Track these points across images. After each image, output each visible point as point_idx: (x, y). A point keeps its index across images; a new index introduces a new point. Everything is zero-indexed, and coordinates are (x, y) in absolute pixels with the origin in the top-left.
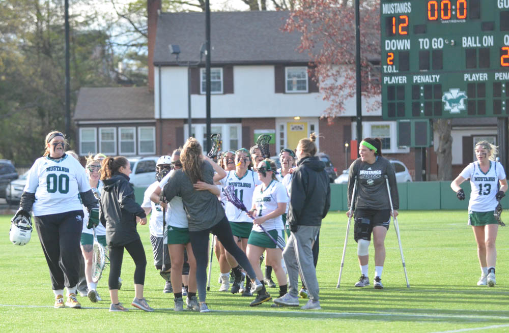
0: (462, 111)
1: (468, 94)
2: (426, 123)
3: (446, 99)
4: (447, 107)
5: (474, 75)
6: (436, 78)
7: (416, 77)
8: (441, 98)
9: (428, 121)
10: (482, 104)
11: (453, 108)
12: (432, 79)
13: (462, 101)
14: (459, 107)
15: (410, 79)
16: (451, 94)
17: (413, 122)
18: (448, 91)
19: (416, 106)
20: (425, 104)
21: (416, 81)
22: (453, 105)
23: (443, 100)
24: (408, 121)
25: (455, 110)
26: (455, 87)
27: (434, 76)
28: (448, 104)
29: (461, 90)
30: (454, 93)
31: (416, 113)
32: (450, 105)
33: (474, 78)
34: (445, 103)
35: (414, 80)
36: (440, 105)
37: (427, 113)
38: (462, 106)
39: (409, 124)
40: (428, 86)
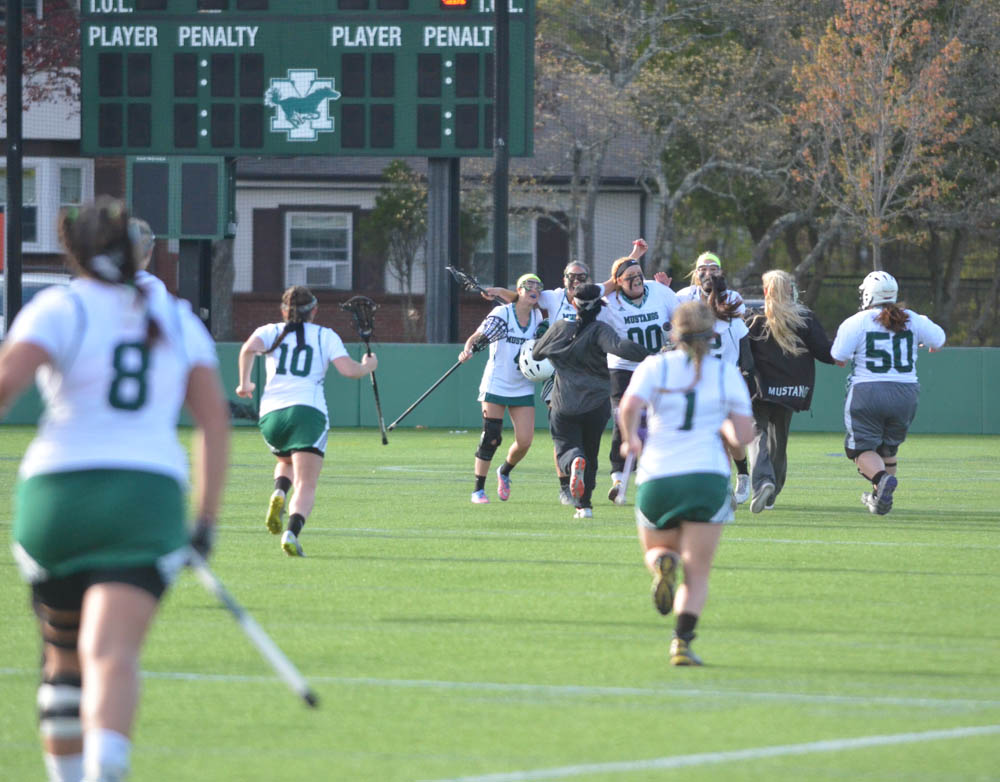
0: (322, 135)
1: (345, 86)
2: (214, 167)
3: (275, 97)
4: (280, 122)
5: (360, 30)
6: (245, 34)
7: (187, 29)
8: (261, 96)
9: (220, 161)
10: (385, 118)
11: (296, 127)
12: (235, 37)
13: (323, 106)
14: (317, 124)
15: (168, 35)
16: (293, 83)
17: (175, 165)
18: (282, 75)
19: (185, 120)
20: (215, 111)
21: (187, 41)
22: (297, 116)
23: (268, 101)
24: (161, 159)
25: (303, 132)
26: (303, 64)
27: (240, 29)
28: (281, 113)
29: (322, 74)
30: (301, 82)
31: (185, 139)
32: (289, 117)
33: (360, 38)
34: (273, 111)
35: (182, 37)
36: (259, 116)
37: (219, 140)
38: (324, 121)
39: (162, 169)
40: (221, 59)
